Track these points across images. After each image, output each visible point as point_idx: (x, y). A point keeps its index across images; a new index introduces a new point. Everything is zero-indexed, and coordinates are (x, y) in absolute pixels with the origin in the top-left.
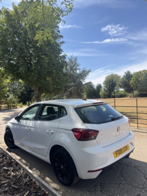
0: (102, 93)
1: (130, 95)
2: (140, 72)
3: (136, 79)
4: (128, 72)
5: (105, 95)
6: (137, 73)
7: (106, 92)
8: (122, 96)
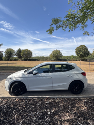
0: (4, 58)
1: (20, 59)
2: (25, 50)
3: (24, 53)
4: (20, 49)
5: (6, 59)
6: (24, 50)
7: (7, 57)
8: (15, 60)
